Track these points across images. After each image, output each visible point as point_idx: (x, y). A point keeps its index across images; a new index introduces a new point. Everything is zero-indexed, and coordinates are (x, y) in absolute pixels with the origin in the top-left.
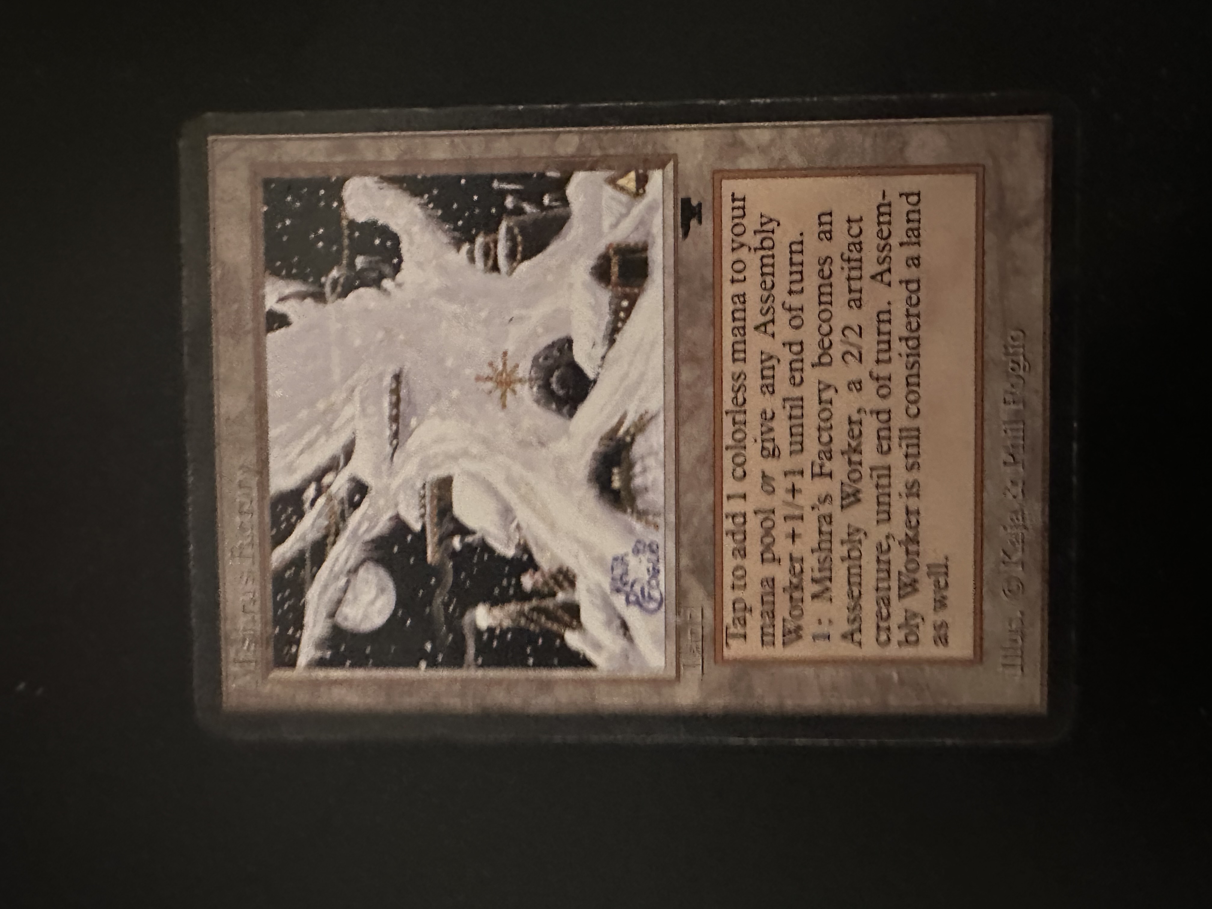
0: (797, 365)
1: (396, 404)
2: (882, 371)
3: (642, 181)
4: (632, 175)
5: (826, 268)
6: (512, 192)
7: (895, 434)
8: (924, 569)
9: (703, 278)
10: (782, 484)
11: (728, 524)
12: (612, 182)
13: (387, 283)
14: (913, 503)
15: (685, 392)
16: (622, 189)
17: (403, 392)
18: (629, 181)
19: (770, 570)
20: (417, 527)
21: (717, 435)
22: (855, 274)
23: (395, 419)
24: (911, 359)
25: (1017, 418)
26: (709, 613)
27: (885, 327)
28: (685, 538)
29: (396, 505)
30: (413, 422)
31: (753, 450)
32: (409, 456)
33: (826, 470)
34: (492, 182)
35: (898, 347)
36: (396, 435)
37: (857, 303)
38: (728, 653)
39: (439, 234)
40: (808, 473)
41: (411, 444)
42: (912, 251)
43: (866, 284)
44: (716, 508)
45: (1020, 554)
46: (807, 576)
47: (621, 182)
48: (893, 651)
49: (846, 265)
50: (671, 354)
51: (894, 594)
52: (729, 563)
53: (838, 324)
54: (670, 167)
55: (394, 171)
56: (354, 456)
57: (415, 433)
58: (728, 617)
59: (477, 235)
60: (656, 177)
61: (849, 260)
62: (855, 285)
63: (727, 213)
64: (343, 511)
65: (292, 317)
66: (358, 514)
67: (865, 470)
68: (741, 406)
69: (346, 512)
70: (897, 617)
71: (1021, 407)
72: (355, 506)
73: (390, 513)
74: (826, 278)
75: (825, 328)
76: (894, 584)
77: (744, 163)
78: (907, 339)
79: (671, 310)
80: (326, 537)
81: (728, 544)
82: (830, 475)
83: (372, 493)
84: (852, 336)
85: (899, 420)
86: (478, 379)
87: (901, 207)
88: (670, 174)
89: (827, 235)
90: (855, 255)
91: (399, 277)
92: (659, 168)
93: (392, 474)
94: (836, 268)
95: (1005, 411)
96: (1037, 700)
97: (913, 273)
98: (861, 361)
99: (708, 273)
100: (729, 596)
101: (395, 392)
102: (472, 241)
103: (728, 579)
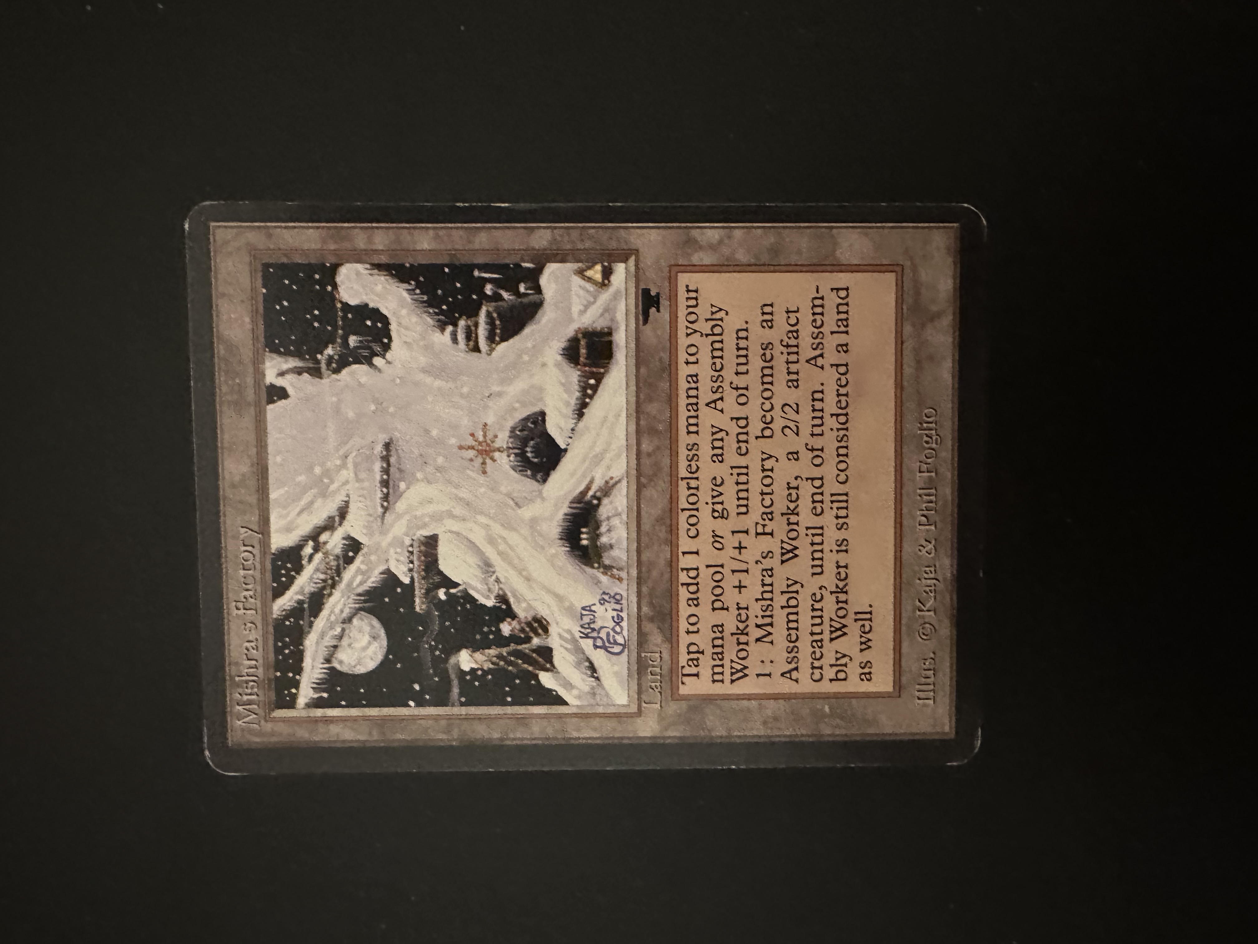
0: (742, 437)
1: (386, 471)
2: (817, 443)
3: (607, 273)
4: (598, 267)
5: (768, 352)
6: (490, 280)
7: (827, 498)
8: (852, 616)
9: (661, 360)
10: (731, 541)
11: (683, 577)
12: (580, 273)
13: (378, 361)
14: (843, 559)
15: (645, 461)
16: (589, 279)
17: (393, 460)
18: (596, 273)
19: (720, 617)
20: (406, 580)
21: (673, 499)
22: (793, 358)
23: (385, 483)
24: (842, 433)
25: (930, 484)
26: (666, 656)
27: (818, 405)
28: (644, 589)
29: (387, 561)
30: (402, 485)
31: (705, 513)
32: (399, 517)
33: (768, 530)
34: (472, 272)
35: (831, 422)
36: (386, 497)
37: (794, 384)
38: (683, 690)
39: (425, 316)
40: (752, 532)
41: (400, 506)
42: (843, 338)
43: (802, 367)
44: (672, 563)
45: (932, 601)
46: (752, 622)
47: (589, 273)
48: (826, 687)
49: (785, 350)
50: (633, 427)
51: (826, 636)
52: (684, 610)
53: (778, 402)
54: (632, 261)
55: (383, 259)
56: (349, 517)
57: (405, 495)
58: (683, 658)
59: (459, 319)
60: (620, 269)
61: (788, 346)
62: (793, 367)
63: (682, 303)
64: (338, 566)
65: (290, 391)
66: (353, 568)
67: (802, 531)
68: (694, 473)
69: (342, 568)
70: (829, 658)
71: (933, 474)
72: (349, 561)
73: (382, 568)
74: (768, 361)
75: (767, 406)
76: (826, 628)
77: (697, 258)
78: (838, 415)
79: (633, 388)
80: (324, 588)
81: (684, 594)
82: (771, 534)
83: (365, 550)
84: (792, 414)
85: (830, 486)
86: (461, 448)
87: (832, 300)
88: (632, 269)
89: (768, 324)
90: (793, 342)
91: (388, 355)
92: (622, 262)
93: (383, 533)
94: (776, 353)
95: (921, 478)
96: (947, 729)
97: (842, 358)
98: (797, 434)
99: (665, 356)
100: (684, 640)
101: (386, 459)
102: (455, 325)
103: (683, 625)
